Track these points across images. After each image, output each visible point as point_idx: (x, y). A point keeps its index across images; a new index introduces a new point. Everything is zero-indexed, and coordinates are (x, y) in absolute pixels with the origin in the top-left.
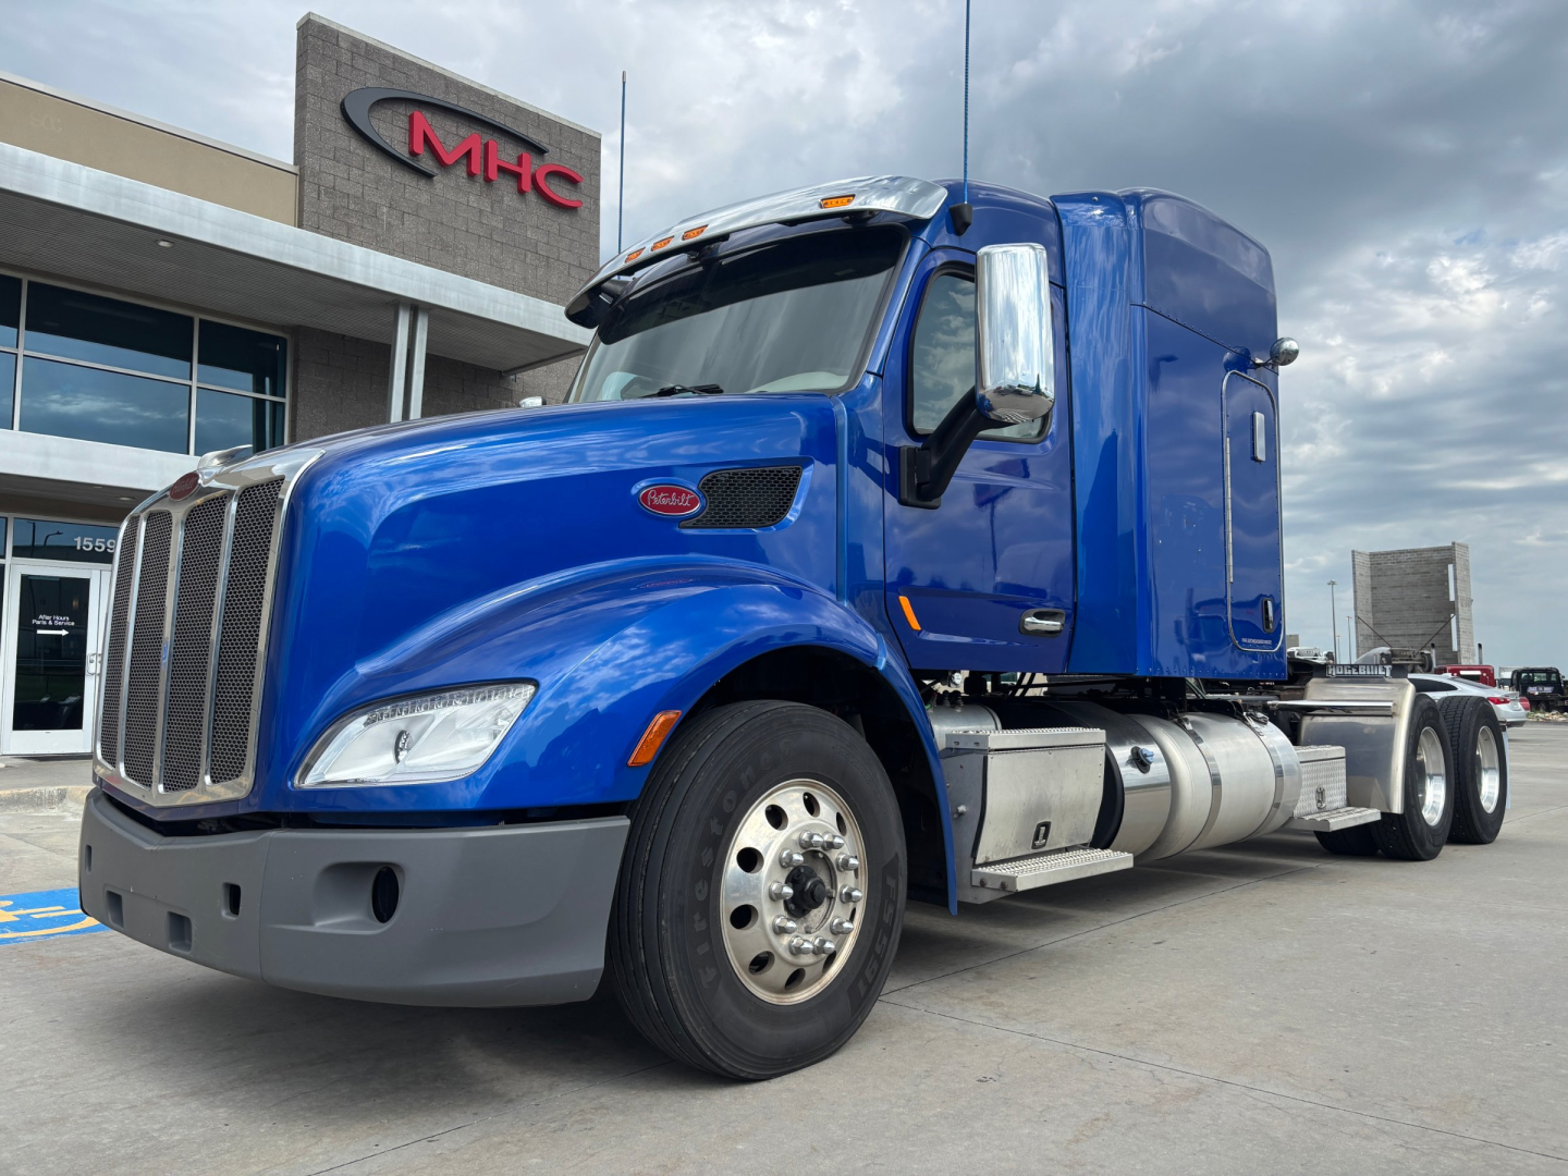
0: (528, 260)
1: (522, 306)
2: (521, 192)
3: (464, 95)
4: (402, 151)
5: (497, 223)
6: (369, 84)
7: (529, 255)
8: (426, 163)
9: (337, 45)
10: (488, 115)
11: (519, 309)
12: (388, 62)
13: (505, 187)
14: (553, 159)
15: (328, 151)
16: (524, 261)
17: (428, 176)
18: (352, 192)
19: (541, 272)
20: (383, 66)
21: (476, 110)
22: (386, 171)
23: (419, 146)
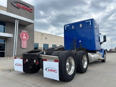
5: (25, 13)
10: (24, 4)
14: (30, 8)
15: (10, 6)
16: (28, 16)
17: (19, 9)
18: (12, 10)
21: (23, 3)
22: (15, 8)
23: (18, 6)
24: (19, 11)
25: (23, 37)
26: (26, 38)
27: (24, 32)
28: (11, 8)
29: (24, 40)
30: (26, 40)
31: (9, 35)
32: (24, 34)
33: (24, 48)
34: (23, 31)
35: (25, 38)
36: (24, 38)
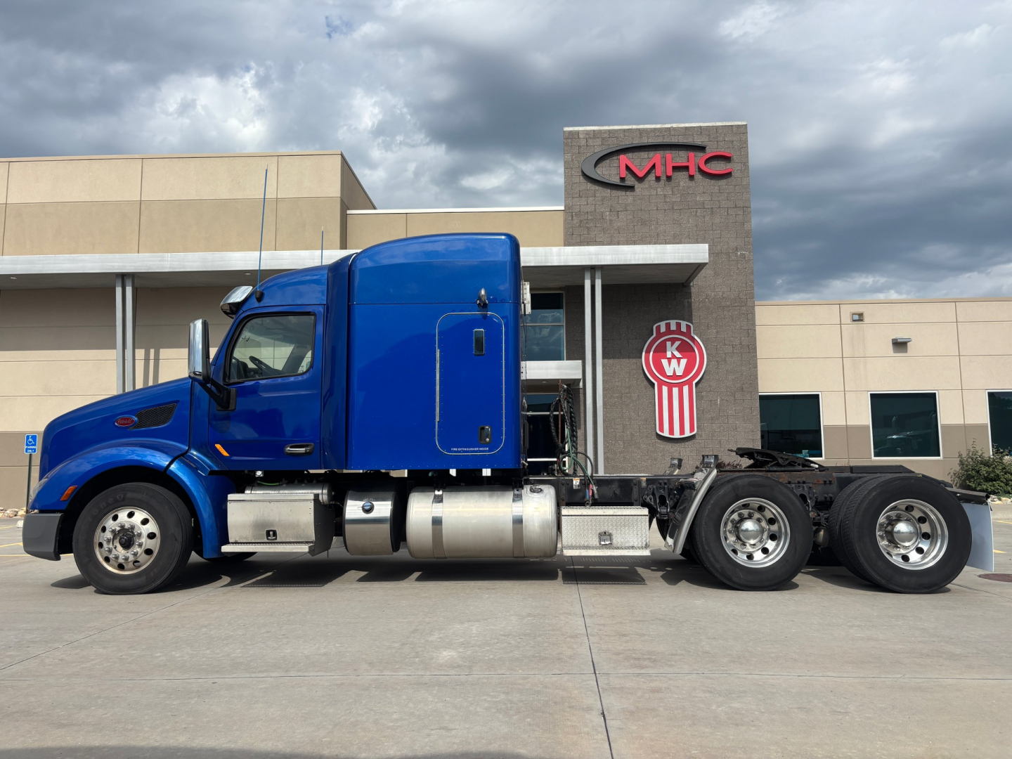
0: (698, 214)
1: (652, 251)
2: (691, 177)
3: (652, 134)
4: (616, 180)
5: (676, 199)
6: (596, 151)
7: (699, 211)
8: (630, 181)
9: (579, 138)
10: (667, 140)
11: (650, 253)
12: (606, 135)
13: (681, 177)
14: (710, 152)
15: (576, 193)
16: (696, 215)
17: (631, 188)
18: (589, 210)
19: (707, 219)
20: (603, 139)
21: (659, 140)
22: (607, 192)
23: (624, 173)
24: (630, 199)
25: (665, 362)
26: (687, 371)
27: (669, 331)
28: (583, 201)
29: (675, 382)
30: (689, 382)
31: (558, 368)
32: (673, 341)
33: (677, 435)
34: (663, 325)
35: (679, 373)
36: (670, 373)
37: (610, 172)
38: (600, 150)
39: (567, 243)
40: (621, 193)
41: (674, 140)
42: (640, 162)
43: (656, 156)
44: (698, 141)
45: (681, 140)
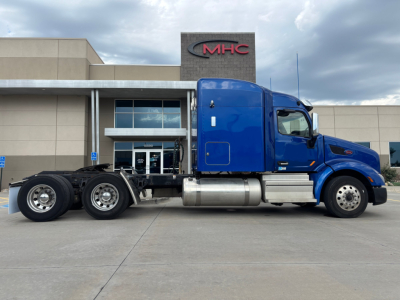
2: (232, 54)
4: (201, 54)
8: (208, 55)
10: (223, 39)
12: (198, 36)
13: (228, 54)
15: (186, 59)
17: (208, 58)
18: (191, 67)
19: (238, 71)
21: (219, 39)
22: (198, 59)
23: (205, 52)
24: (208, 63)
28: (189, 63)
37: (199, 51)
38: (195, 41)
39: (181, 79)
40: (204, 60)
41: (226, 39)
42: (212, 48)
43: (218, 46)
44: (235, 40)
45: (229, 39)
